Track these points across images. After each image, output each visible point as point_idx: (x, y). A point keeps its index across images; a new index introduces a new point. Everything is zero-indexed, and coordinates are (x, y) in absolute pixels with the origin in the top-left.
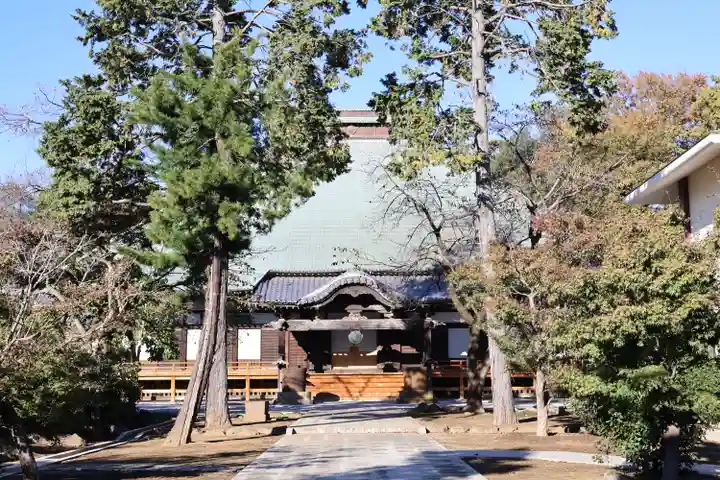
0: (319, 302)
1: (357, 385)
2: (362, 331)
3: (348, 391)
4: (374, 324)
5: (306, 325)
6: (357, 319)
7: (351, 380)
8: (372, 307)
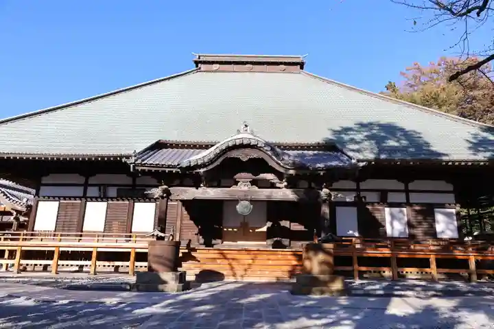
0: (204, 165)
1: (242, 262)
2: (252, 201)
3: (232, 269)
4: (264, 194)
5: (191, 193)
6: (246, 188)
7: (237, 256)
8: (263, 176)
